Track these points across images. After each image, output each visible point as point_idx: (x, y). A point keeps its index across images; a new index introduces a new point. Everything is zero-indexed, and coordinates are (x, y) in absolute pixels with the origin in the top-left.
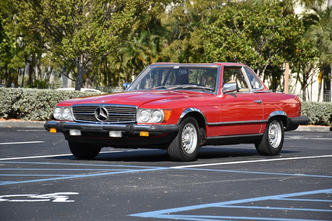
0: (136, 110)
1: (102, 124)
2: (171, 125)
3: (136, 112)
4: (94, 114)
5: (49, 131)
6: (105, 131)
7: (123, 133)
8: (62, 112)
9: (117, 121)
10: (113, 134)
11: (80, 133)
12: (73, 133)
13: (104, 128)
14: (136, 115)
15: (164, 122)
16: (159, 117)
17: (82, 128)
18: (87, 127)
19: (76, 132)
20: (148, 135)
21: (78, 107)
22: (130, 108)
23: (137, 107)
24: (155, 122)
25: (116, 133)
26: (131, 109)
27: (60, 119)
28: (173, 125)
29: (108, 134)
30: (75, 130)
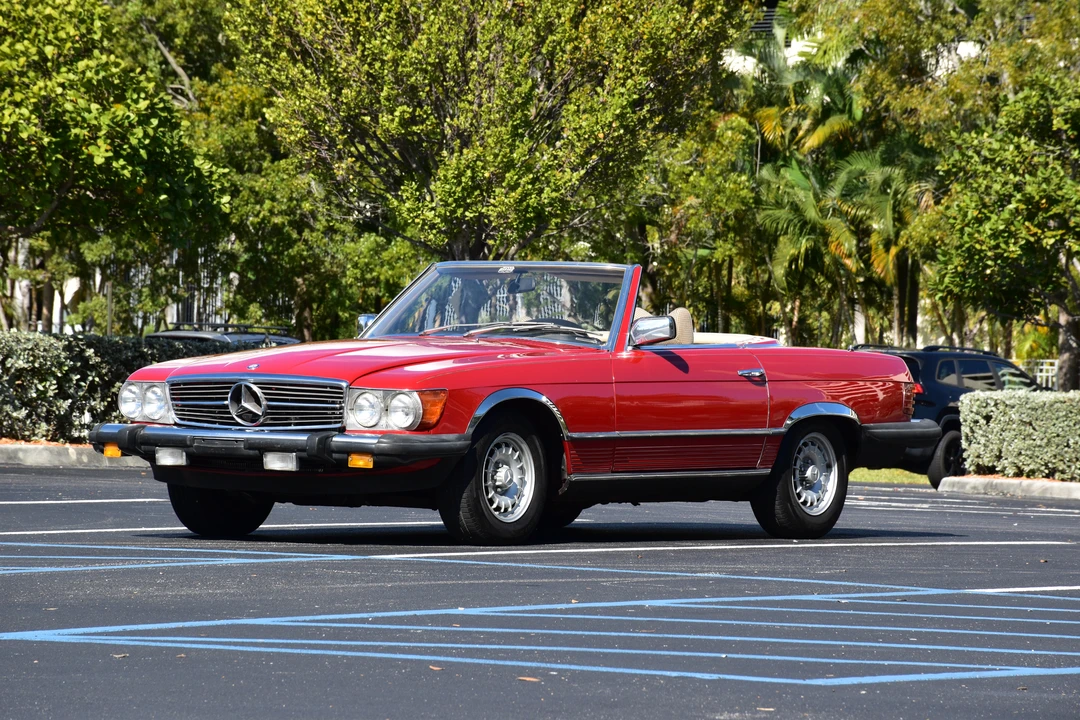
0: (342, 393)
1: (251, 434)
2: (444, 436)
3: (341, 398)
4: (226, 402)
5: (102, 452)
6: (251, 452)
7: (300, 460)
8: (144, 401)
9: (290, 425)
10: (274, 463)
11: (184, 458)
12: (167, 458)
13: (250, 445)
14: (341, 408)
15: (422, 427)
16: (407, 415)
17: (188, 443)
18: (204, 440)
19: (172, 455)
20: (371, 466)
21: (185, 384)
22: (326, 387)
23: (344, 384)
24: (396, 429)
25: (282, 460)
26: (328, 389)
27: (136, 420)
28: (452, 436)
29: (259, 461)
30: (169, 450)
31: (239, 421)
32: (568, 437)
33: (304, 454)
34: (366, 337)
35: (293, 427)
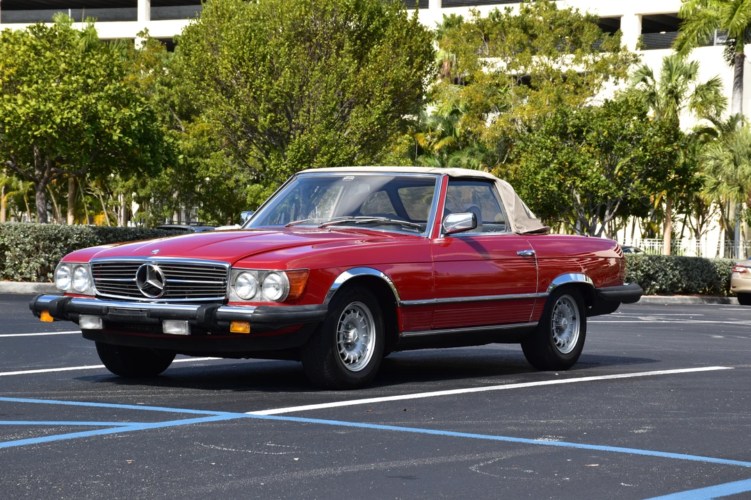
0: (225, 273)
1: (154, 304)
2: (307, 307)
3: (225, 276)
4: (134, 280)
5: (40, 317)
6: (153, 320)
7: (191, 327)
8: (73, 278)
9: (184, 297)
10: (172, 329)
11: (101, 323)
12: (89, 324)
13: (152, 314)
14: (225, 284)
15: (288, 299)
16: (277, 289)
17: (104, 312)
18: (116, 310)
19: (92, 321)
20: (248, 331)
21: (104, 264)
22: (212, 268)
23: (227, 266)
24: (268, 300)
25: (178, 326)
26: (214, 270)
27: (68, 292)
28: (313, 306)
29: (160, 326)
30: (90, 317)
31: (146, 294)
32: (400, 304)
33: (194, 322)
34: (246, 228)
35: (186, 299)
